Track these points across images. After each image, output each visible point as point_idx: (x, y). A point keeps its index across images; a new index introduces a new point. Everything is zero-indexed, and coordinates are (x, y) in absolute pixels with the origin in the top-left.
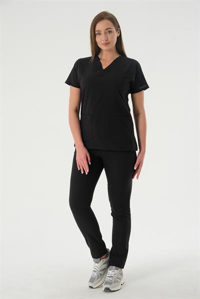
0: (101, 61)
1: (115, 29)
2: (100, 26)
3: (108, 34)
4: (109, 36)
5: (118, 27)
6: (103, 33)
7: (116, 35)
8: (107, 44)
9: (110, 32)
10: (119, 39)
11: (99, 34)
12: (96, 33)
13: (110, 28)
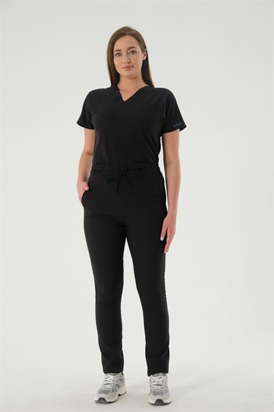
0: (120, 92)
1: (140, 49)
2: (121, 44)
3: (131, 55)
4: (133, 57)
5: (144, 48)
6: (124, 53)
7: (141, 58)
8: (129, 68)
9: (133, 52)
10: (145, 64)
11: (119, 54)
12: (115, 53)
13: (133, 47)
